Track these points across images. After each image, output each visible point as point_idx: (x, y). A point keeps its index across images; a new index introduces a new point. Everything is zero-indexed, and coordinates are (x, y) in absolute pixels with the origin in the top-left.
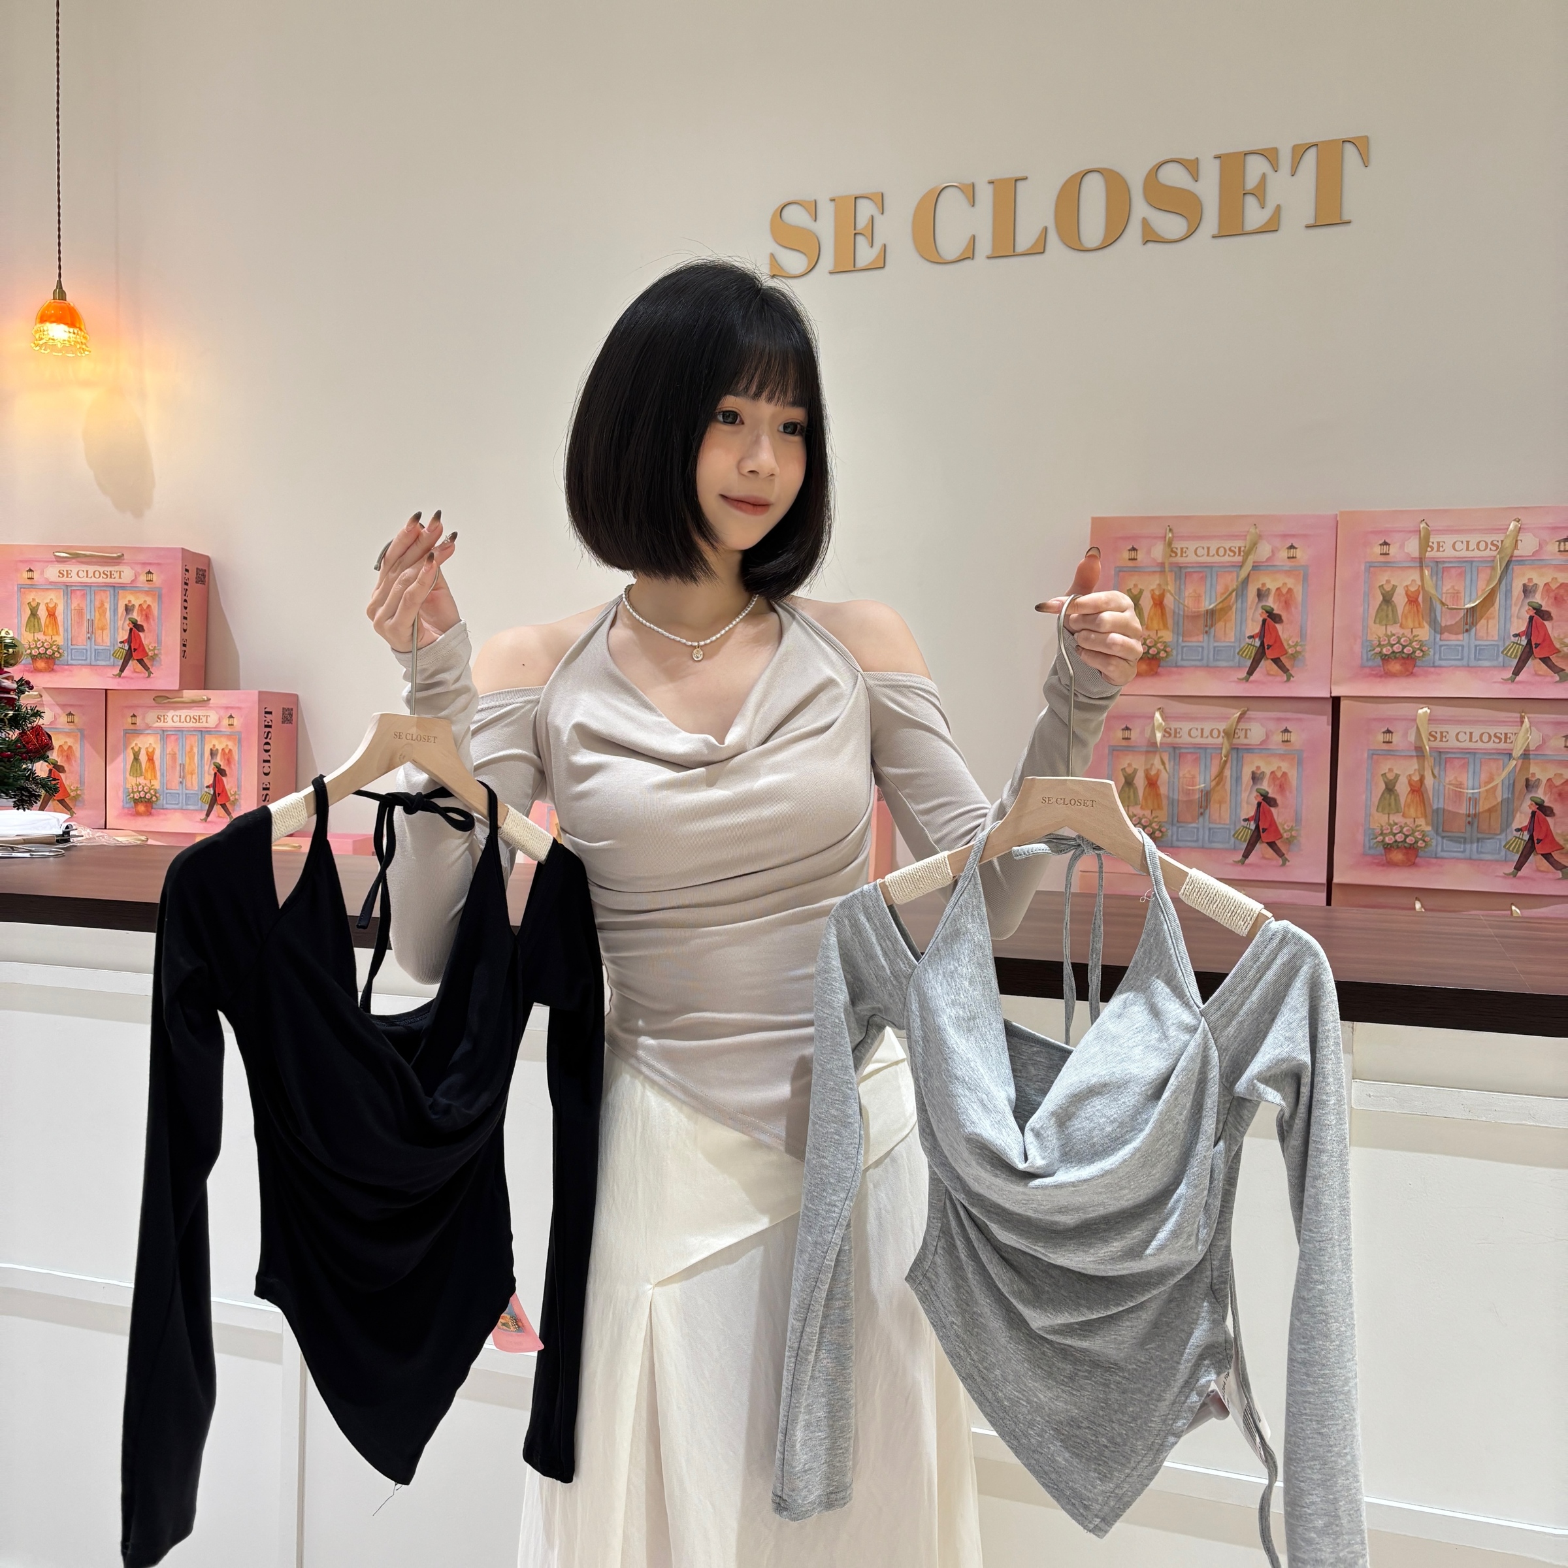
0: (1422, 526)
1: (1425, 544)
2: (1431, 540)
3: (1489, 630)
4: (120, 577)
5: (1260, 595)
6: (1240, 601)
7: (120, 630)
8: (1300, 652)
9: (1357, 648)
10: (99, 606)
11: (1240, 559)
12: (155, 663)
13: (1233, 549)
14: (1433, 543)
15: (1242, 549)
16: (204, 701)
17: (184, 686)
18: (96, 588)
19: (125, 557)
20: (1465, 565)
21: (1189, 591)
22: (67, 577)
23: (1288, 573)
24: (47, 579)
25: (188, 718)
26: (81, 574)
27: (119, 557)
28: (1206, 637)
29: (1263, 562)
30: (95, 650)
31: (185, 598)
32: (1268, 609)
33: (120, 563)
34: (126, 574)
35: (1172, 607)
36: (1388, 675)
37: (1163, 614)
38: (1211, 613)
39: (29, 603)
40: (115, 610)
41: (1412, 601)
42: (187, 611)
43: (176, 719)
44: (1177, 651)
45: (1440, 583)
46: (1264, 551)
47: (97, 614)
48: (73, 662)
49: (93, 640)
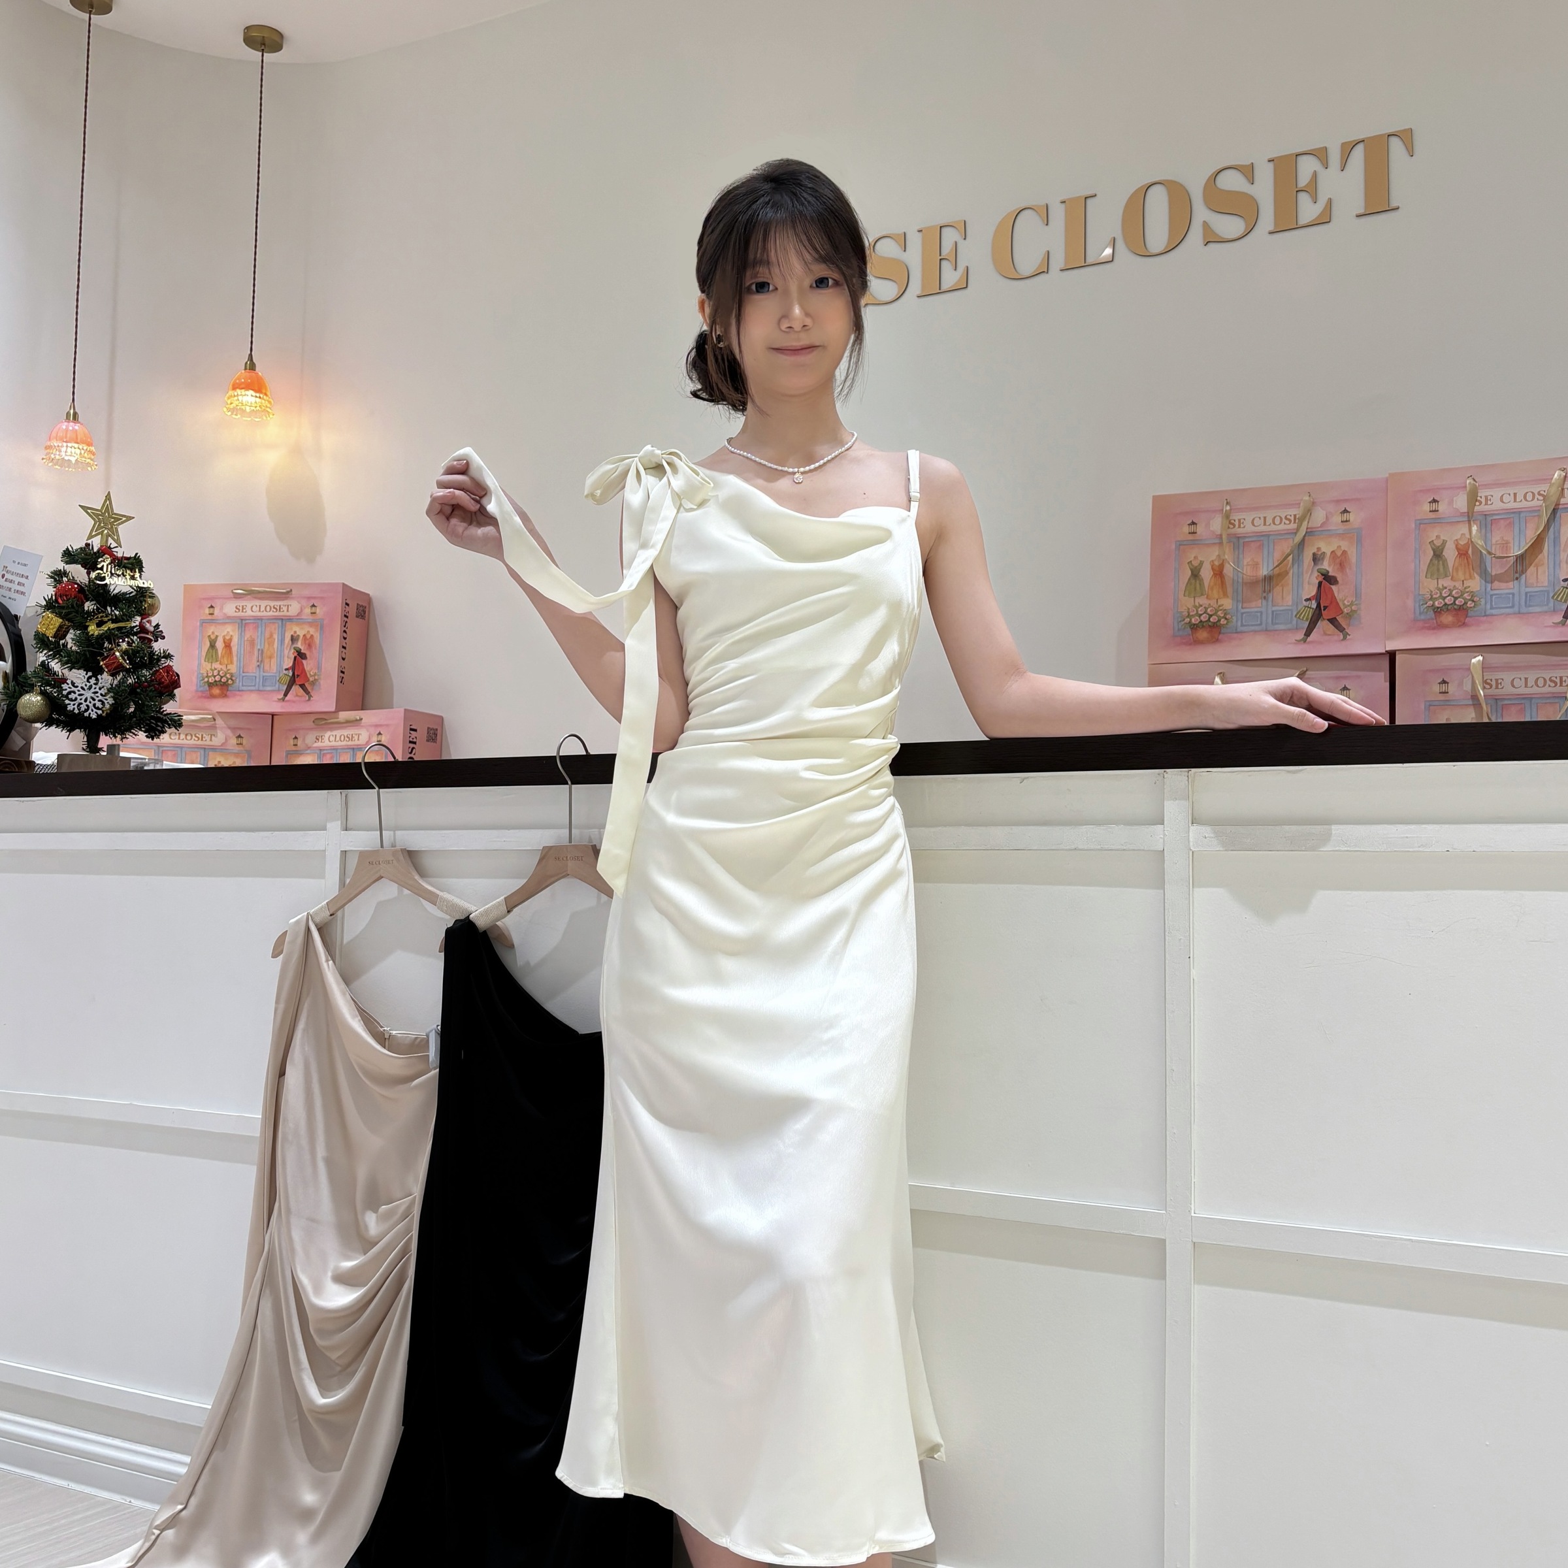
0: (1468, 481)
1: (1473, 498)
2: (1479, 495)
3: (1539, 577)
4: (288, 611)
5: (1316, 559)
6: (1296, 566)
7: (286, 659)
8: (1355, 611)
9: (1410, 603)
10: (268, 637)
11: (1295, 526)
12: (315, 687)
13: (1288, 517)
14: (1481, 497)
15: (1297, 517)
16: (357, 720)
17: (339, 708)
18: (266, 621)
19: (293, 592)
20: (1513, 517)
21: (1247, 560)
22: (242, 611)
23: (1342, 536)
24: (225, 614)
25: (342, 737)
26: (254, 608)
27: (288, 592)
28: (1264, 602)
29: (1318, 528)
30: (263, 677)
31: (345, 629)
32: (1324, 572)
33: (288, 597)
34: (294, 607)
35: (1232, 576)
36: (1441, 627)
37: (1223, 583)
38: (1269, 579)
39: (209, 636)
40: (282, 641)
41: (1462, 554)
42: (346, 641)
43: (332, 739)
44: (1237, 616)
45: (1489, 535)
46: (1319, 516)
47: (266, 644)
48: (244, 688)
49: (262, 666)
